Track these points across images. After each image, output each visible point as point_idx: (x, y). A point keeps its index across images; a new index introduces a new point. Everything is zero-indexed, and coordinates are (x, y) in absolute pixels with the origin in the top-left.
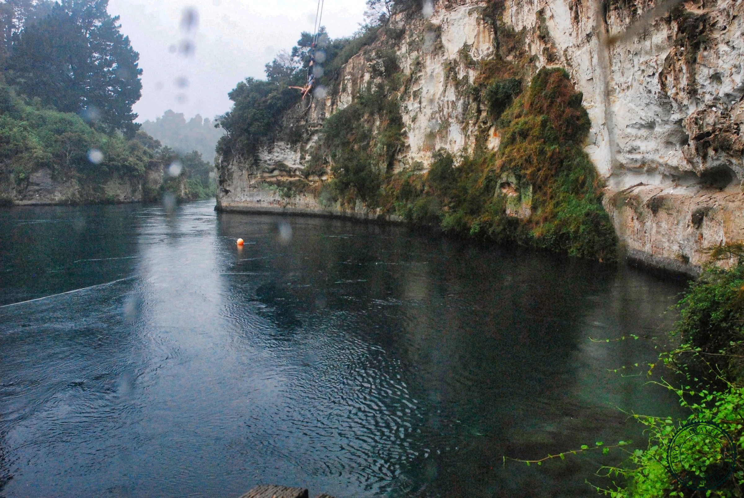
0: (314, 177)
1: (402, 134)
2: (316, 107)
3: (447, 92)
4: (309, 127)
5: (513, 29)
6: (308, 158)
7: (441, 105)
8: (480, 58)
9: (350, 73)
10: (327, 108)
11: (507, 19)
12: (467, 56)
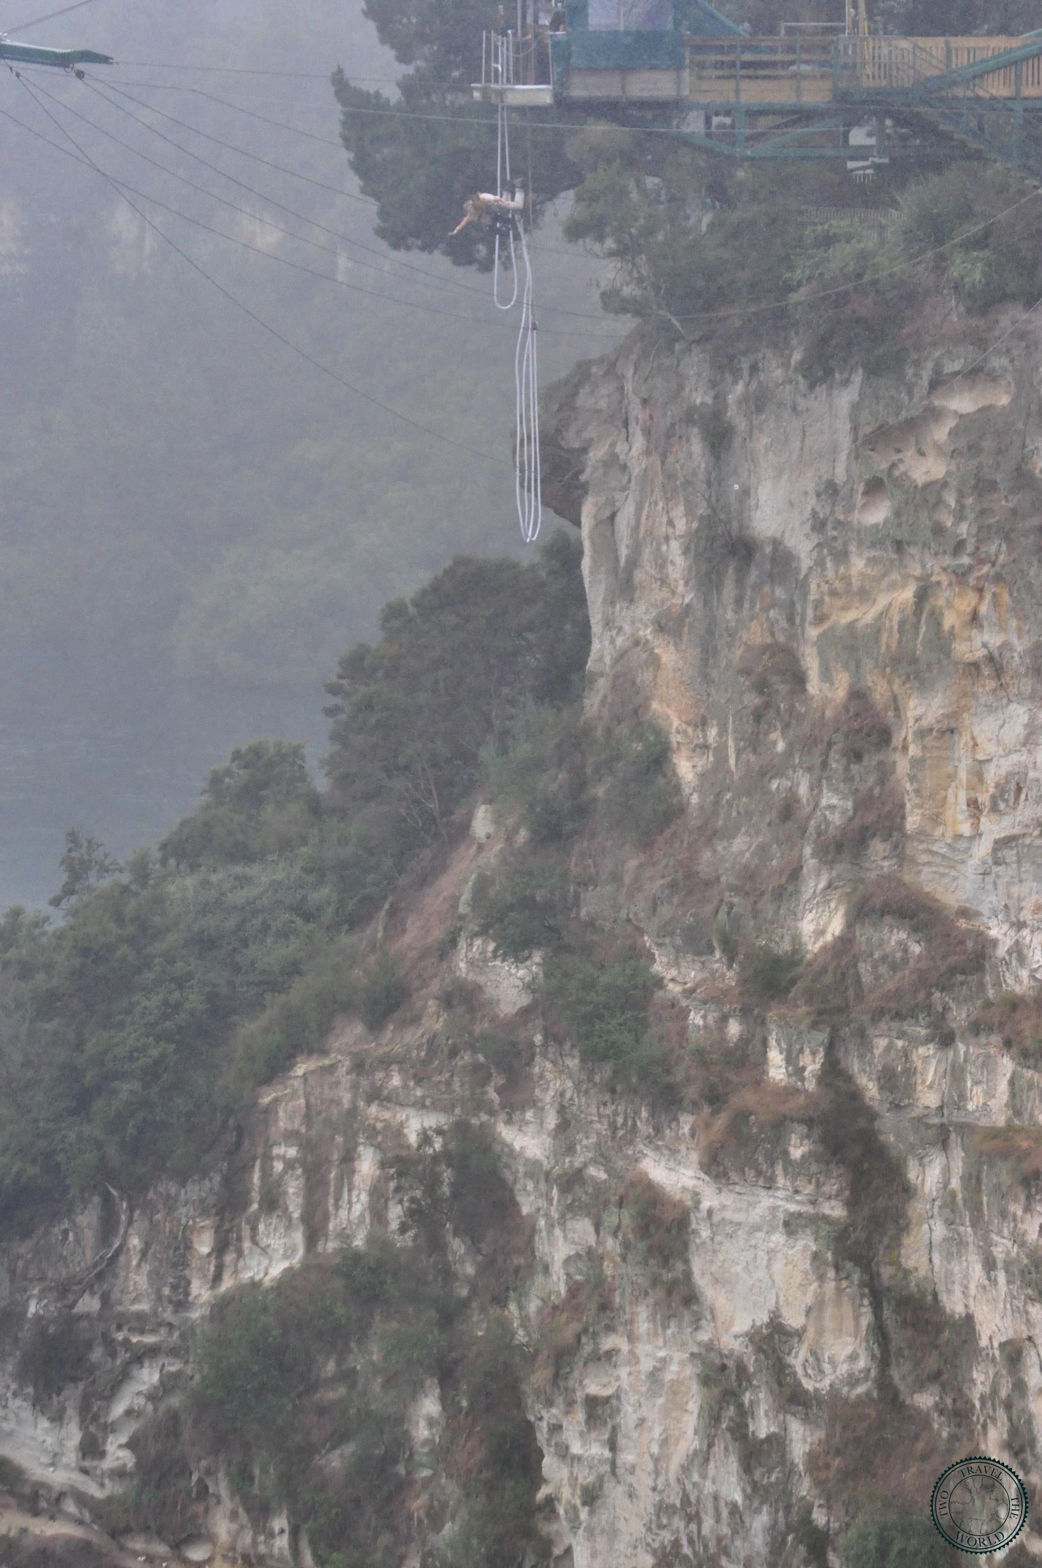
0: (148, 1541)
1: (540, 1508)
2: (144, 1254)
3: (712, 1465)
4: (119, 1328)
5: (935, 1295)
6: (117, 1453)
7: (693, 1499)
8: (826, 1383)
9: (291, 1137)
10: (195, 1263)
11: (915, 1256)
12: (780, 1371)
